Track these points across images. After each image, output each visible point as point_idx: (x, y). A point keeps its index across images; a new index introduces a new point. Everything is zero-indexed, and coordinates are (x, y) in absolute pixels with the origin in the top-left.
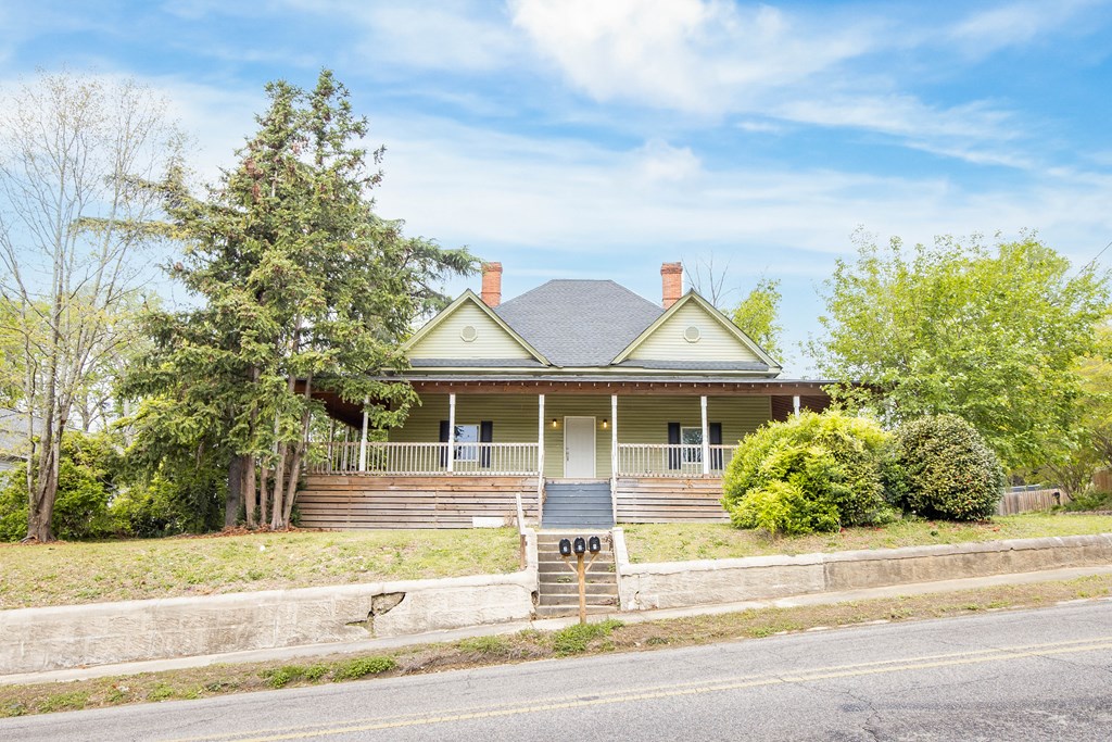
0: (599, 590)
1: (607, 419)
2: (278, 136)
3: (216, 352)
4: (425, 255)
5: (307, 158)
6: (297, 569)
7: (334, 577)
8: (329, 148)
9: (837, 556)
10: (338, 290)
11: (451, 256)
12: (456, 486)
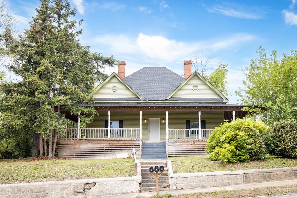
0: (162, 182)
1: (164, 119)
2: (44, 16)
3: (27, 97)
4: (98, 59)
5: (55, 24)
6: (59, 174)
7: (71, 177)
8: (62, 20)
9: (248, 171)
10: (67, 74)
11: (107, 60)
12: (111, 144)
